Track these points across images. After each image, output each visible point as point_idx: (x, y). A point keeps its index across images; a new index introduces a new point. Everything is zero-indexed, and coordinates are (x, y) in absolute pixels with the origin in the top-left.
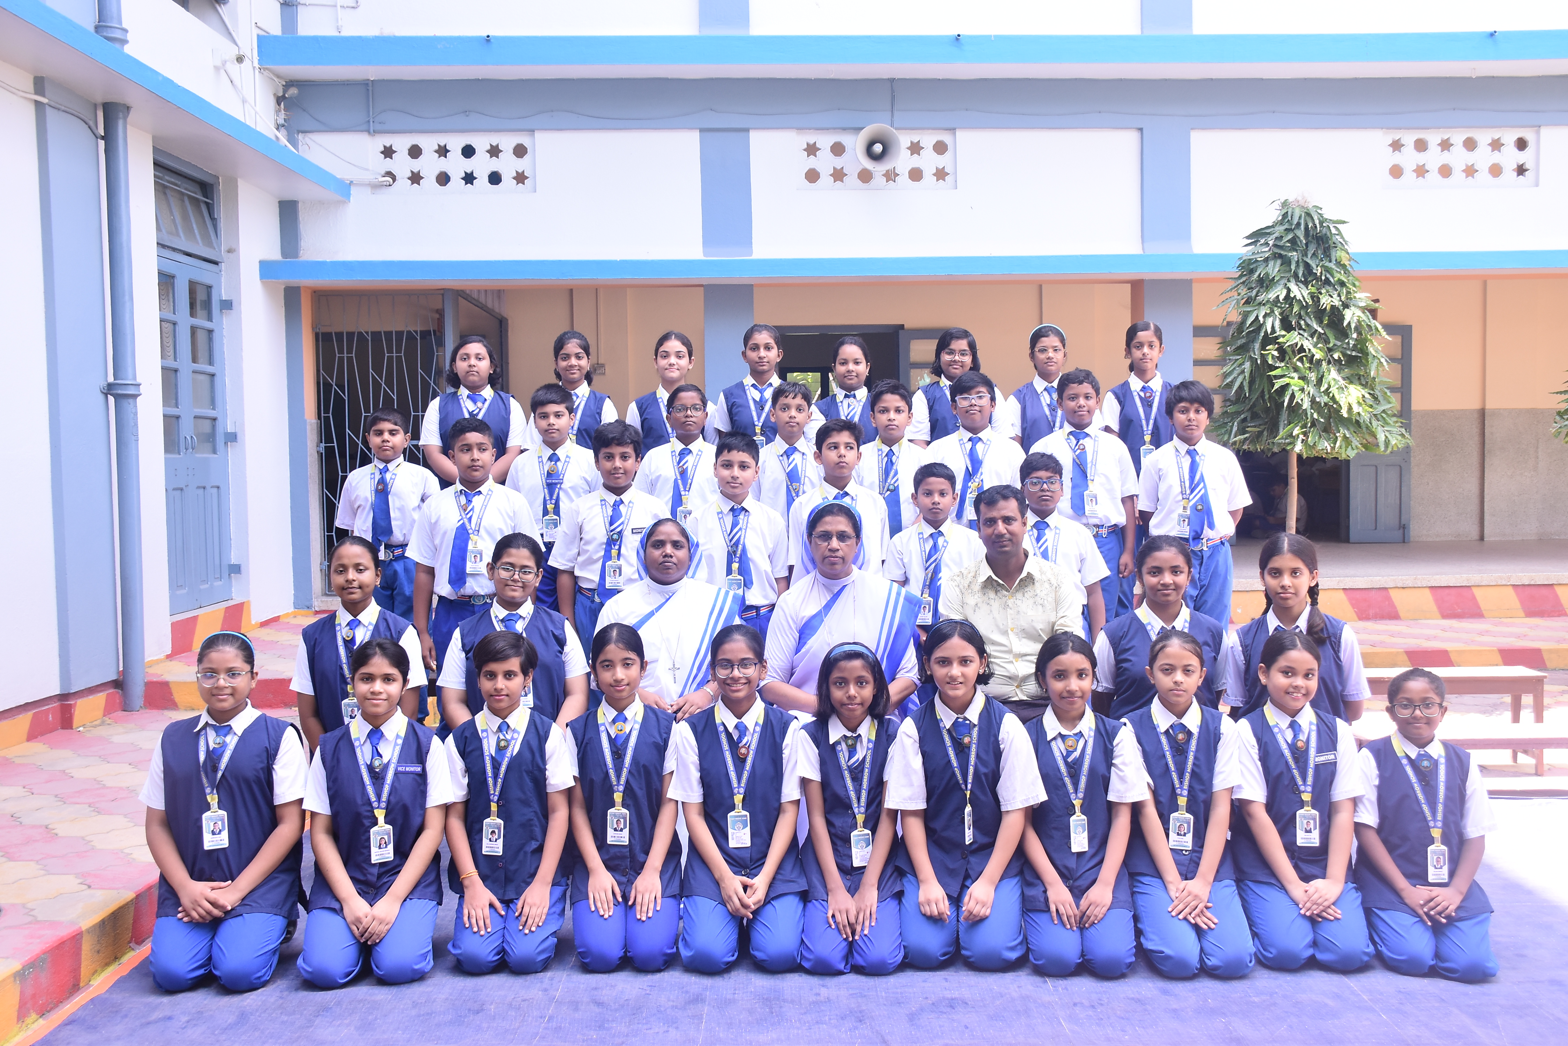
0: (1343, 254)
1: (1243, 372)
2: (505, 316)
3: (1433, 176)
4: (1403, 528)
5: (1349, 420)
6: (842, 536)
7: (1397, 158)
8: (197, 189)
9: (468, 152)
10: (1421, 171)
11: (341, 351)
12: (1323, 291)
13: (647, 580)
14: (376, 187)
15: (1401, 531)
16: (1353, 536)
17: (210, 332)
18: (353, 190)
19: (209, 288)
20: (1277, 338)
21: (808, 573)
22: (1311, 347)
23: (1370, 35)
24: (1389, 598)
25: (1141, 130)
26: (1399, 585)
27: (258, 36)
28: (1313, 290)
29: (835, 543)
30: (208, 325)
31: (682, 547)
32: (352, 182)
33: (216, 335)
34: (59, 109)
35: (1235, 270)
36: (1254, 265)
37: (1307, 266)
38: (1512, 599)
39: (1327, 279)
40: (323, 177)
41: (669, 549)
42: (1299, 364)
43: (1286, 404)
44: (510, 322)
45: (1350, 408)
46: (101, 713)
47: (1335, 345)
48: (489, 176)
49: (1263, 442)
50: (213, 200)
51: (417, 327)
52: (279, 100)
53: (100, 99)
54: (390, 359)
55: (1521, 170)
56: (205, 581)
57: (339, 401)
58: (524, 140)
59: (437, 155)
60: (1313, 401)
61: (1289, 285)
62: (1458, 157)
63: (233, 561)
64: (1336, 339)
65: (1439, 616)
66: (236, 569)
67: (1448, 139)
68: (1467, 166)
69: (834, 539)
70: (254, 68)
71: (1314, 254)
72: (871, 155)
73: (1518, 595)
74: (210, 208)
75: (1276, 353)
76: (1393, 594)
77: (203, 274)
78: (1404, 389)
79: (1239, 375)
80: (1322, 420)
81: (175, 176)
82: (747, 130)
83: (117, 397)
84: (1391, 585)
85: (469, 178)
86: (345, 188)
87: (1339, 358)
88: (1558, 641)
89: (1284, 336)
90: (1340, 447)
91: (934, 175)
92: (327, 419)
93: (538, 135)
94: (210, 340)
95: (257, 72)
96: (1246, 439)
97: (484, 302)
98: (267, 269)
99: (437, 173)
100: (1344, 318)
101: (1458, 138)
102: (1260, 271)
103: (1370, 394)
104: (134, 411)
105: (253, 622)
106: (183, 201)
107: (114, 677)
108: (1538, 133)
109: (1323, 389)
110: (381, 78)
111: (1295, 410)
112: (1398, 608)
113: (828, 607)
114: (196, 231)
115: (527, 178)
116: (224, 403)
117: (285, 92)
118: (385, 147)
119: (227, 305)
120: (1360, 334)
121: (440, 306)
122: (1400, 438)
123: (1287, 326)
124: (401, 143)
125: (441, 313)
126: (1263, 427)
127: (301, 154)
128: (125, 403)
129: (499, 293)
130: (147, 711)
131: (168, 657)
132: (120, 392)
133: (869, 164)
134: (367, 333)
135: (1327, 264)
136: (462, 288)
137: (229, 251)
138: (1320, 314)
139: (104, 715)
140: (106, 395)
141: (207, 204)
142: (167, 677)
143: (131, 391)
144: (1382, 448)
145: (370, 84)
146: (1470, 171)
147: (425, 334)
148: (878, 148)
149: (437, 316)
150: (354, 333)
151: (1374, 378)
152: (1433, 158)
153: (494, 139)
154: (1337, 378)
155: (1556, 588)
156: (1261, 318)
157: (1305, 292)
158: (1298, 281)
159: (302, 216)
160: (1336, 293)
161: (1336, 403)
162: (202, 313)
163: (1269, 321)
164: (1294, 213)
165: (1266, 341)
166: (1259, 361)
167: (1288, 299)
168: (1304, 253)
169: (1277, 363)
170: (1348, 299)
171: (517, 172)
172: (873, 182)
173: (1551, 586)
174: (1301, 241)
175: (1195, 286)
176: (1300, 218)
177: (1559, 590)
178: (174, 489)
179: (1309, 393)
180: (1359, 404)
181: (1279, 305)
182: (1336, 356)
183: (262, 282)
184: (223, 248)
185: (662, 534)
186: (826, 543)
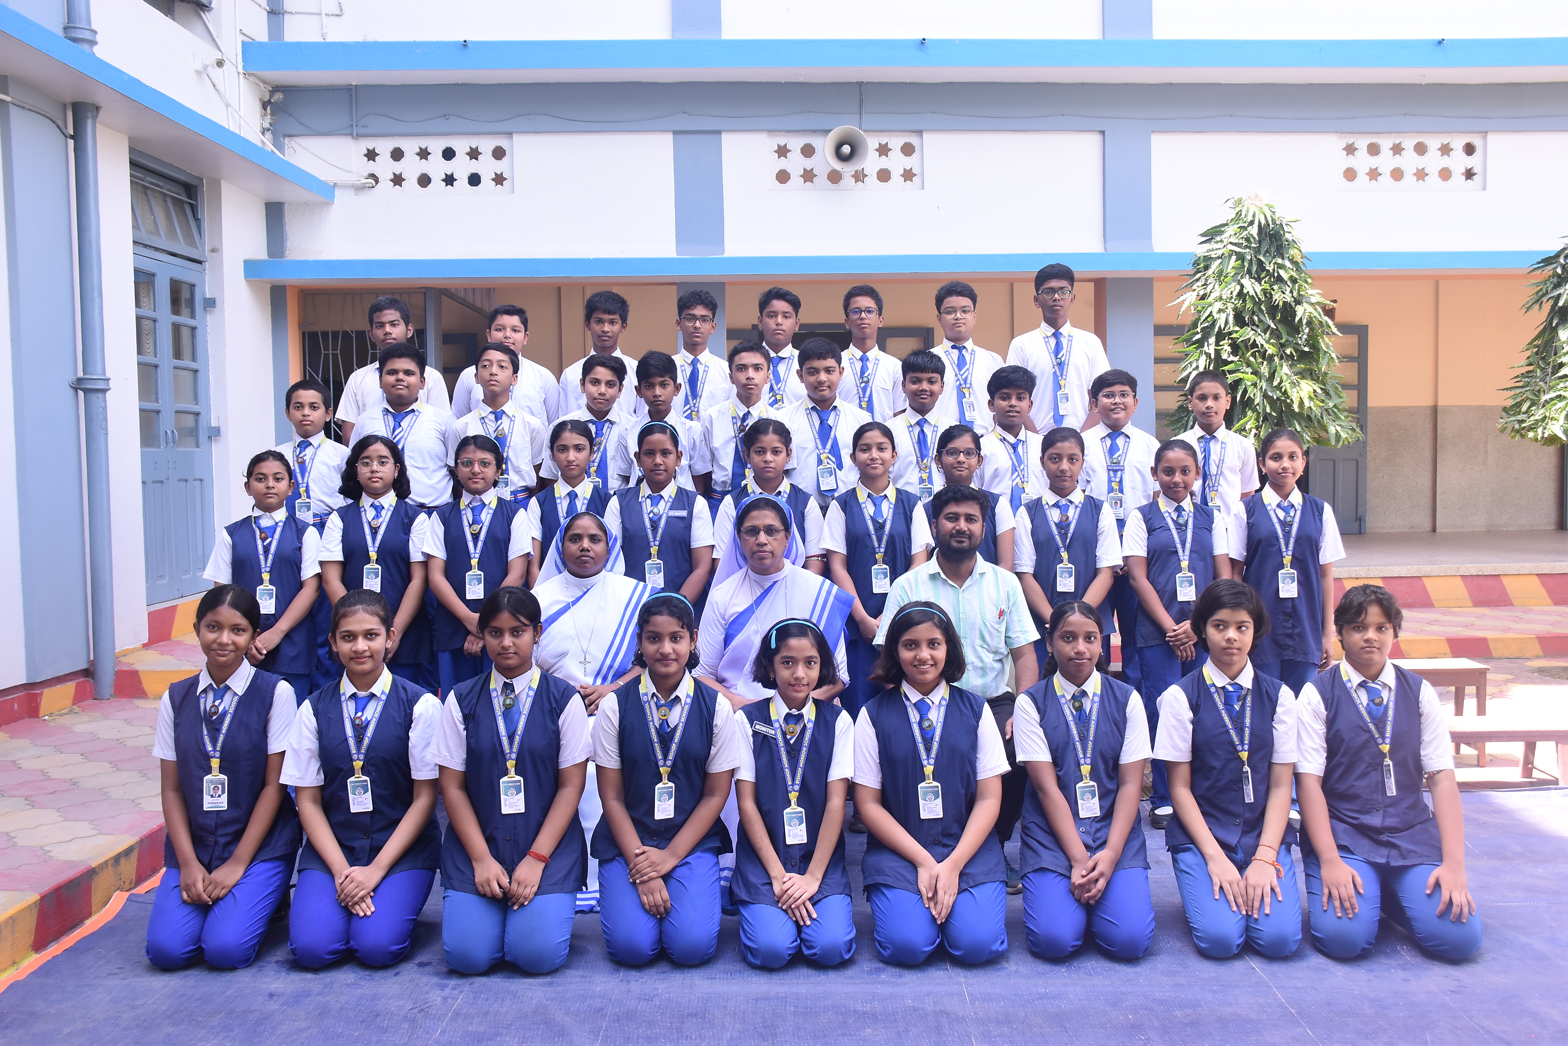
0: (1296, 251)
3: (1386, 179)
4: (1360, 520)
5: (1301, 414)
6: (770, 530)
7: (1351, 162)
8: (181, 190)
9: (449, 154)
10: (1374, 174)
11: (326, 349)
12: (1275, 287)
13: (566, 573)
14: (360, 189)
15: (1358, 523)
17: (194, 329)
18: (337, 193)
19: (192, 286)
20: (1230, 333)
21: (741, 568)
22: (1264, 343)
23: (1323, 41)
25: (1103, 132)
27: (243, 42)
28: (1267, 286)
29: (763, 537)
30: (192, 322)
31: (599, 541)
32: (336, 184)
33: (199, 333)
34: (23, 108)
35: (1190, 266)
36: (1209, 262)
37: (1260, 263)
38: (1460, 589)
39: (1279, 275)
40: (306, 179)
41: (586, 543)
42: (1252, 359)
45: (1301, 403)
46: (70, 701)
47: (1287, 341)
50: (197, 201)
52: (264, 105)
53: (69, 99)
55: (1469, 174)
56: (186, 572)
58: (503, 143)
59: (419, 158)
60: (1265, 396)
61: (1243, 281)
62: (1409, 161)
64: (1288, 334)
67: (1400, 143)
68: (1418, 169)
69: (762, 533)
70: (239, 73)
71: (1267, 251)
72: (838, 154)
73: (1465, 584)
74: (194, 209)
75: (1229, 349)
77: (185, 273)
78: (1361, 386)
79: (1194, 369)
80: (1274, 414)
81: (157, 177)
82: (719, 132)
83: (87, 391)
85: (449, 180)
86: (328, 190)
87: (1291, 353)
88: (1504, 631)
89: (1237, 332)
91: (902, 176)
93: (516, 137)
94: (193, 336)
95: (241, 77)
97: (471, 302)
98: (251, 268)
99: (418, 174)
100: (1296, 315)
101: (1409, 143)
102: (1214, 266)
103: (1321, 388)
104: (102, 405)
106: (166, 201)
107: (83, 666)
108: (1485, 138)
109: (1275, 383)
110: (364, 83)
111: (1247, 404)
113: (758, 601)
114: (178, 231)
115: (505, 179)
116: (209, 398)
117: (271, 96)
118: (368, 150)
119: (210, 303)
120: (1312, 330)
121: (422, 305)
122: (1350, 432)
123: (1240, 320)
124: (384, 147)
125: (424, 311)
127: (286, 158)
128: (94, 397)
129: (489, 292)
130: (117, 699)
131: (145, 646)
132: (88, 386)
133: (837, 165)
134: (352, 332)
135: (1280, 261)
136: (446, 287)
137: (213, 251)
138: (1272, 310)
139: (74, 704)
140: (76, 389)
141: (191, 205)
142: (138, 667)
143: (101, 385)
144: (1333, 443)
145: (354, 89)
146: (1421, 175)
148: (846, 149)
150: (338, 332)
151: (1326, 374)
152: (1386, 161)
153: (474, 142)
154: (1289, 373)
155: (1503, 578)
156: (1214, 314)
157: (1258, 288)
158: (1251, 277)
159: (288, 217)
160: (1289, 289)
161: (1288, 397)
162: (185, 310)
163: (1223, 316)
164: (1247, 211)
165: (1220, 336)
166: (1213, 356)
167: (1241, 295)
168: (1257, 251)
169: (1232, 358)
170: (1299, 295)
171: (496, 174)
172: (842, 182)
173: (1497, 576)
174: (1254, 238)
175: (1156, 285)
176: (1254, 216)
177: (1506, 581)
178: (153, 482)
179: (1261, 388)
180: (1310, 398)
181: (1233, 300)
182: (1288, 351)
183: (247, 281)
184: (207, 248)
185: (579, 528)
186: (754, 538)
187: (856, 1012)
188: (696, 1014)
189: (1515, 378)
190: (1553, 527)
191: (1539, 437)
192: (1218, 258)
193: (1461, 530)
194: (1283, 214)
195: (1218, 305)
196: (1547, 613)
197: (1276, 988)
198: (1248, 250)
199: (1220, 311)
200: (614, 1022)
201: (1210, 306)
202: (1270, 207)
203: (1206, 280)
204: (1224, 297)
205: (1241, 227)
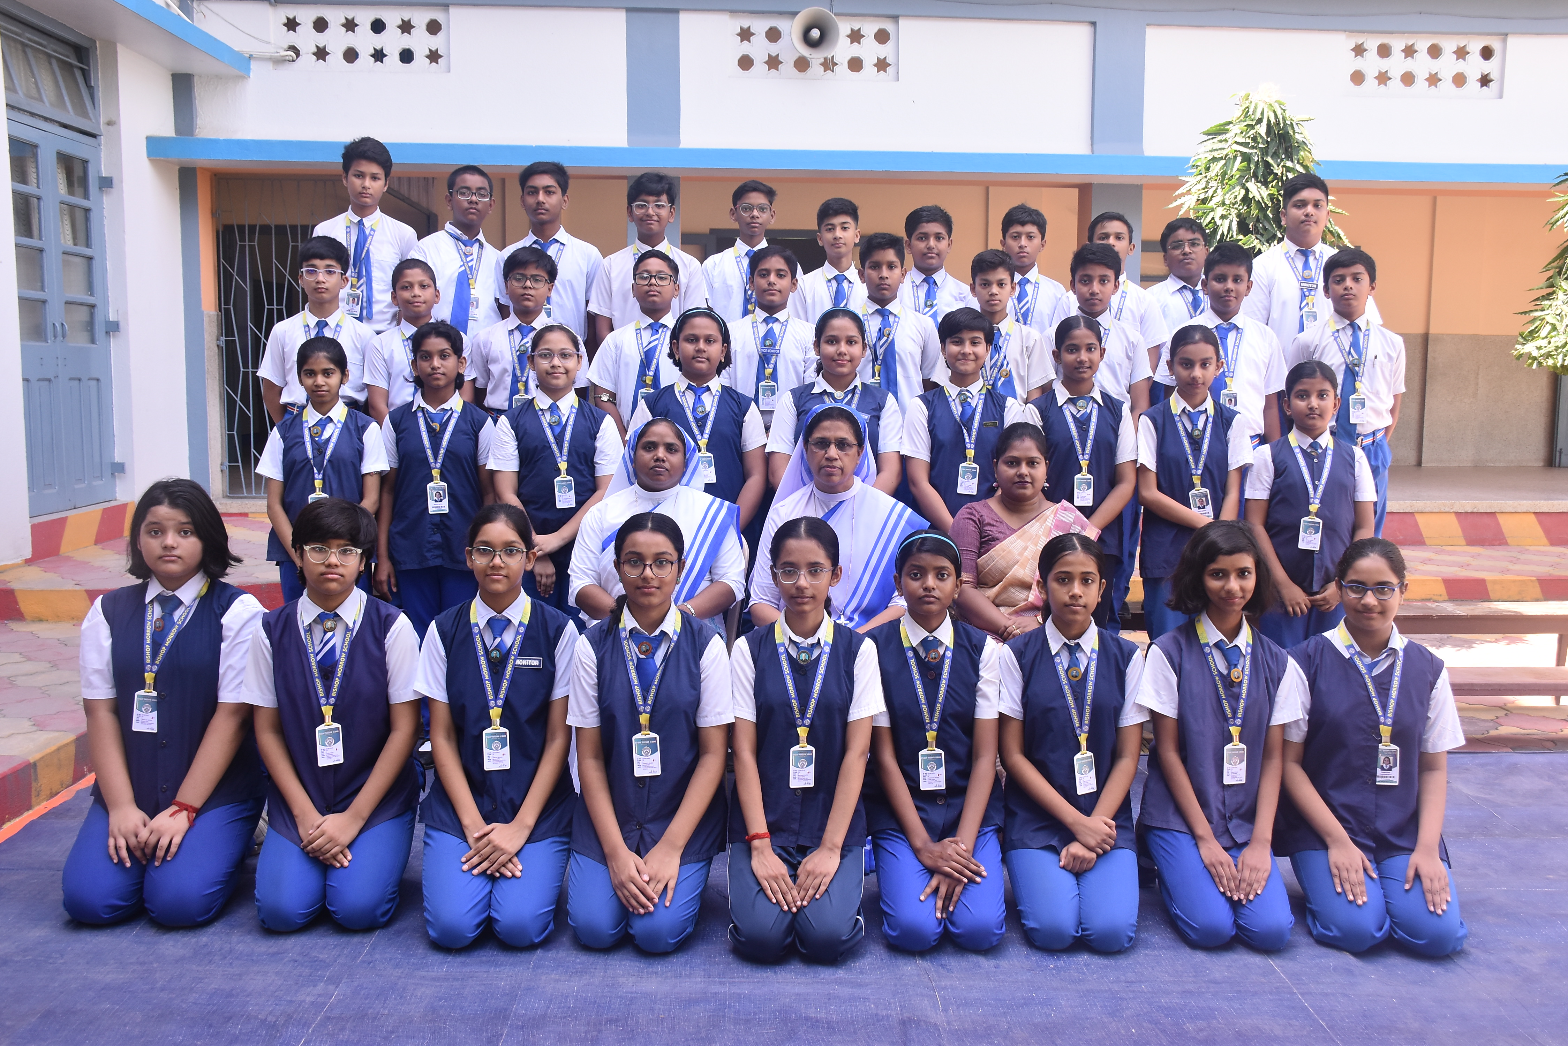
0: (1306, 153)
2: (434, 211)
3: (1396, 83)
6: (842, 444)
7: (1359, 64)
8: (69, 51)
9: (378, 26)
10: (1383, 78)
11: (243, 241)
13: (637, 486)
14: (279, 61)
17: (87, 211)
18: (253, 65)
19: (85, 162)
25: (1094, 24)
29: (833, 451)
30: (85, 203)
31: (676, 451)
32: (251, 55)
33: (93, 216)
37: (1267, 165)
38: (1453, 526)
41: (661, 452)
48: (401, 54)
50: (88, 65)
55: (1485, 81)
56: (80, 481)
57: (241, 293)
58: (438, 15)
59: (344, 29)
61: (1248, 185)
62: (1422, 65)
63: (118, 459)
66: (119, 468)
67: (1413, 45)
68: (1430, 74)
69: (833, 447)
71: (1275, 153)
72: (807, 39)
73: (1459, 522)
74: (86, 75)
77: (77, 147)
82: (676, 11)
85: (379, 55)
86: (243, 62)
88: (1502, 572)
91: (875, 65)
92: (227, 311)
93: (452, 10)
94: (87, 220)
97: (406, 195)
98: (155, 145)
99: (344, 48)
101: (1422, 45)
102: (1217, 168)
106: (50, 63)
108: (1505, 41)
114: (66, 98)
115: (441, 56)
116: (105, 289)
118: (288, 19)
119: (107, 183)
123: (1243, 228)
124: (306, 16)
127: (195, 24)
129: (427, 184)
131: (28, 562)
133: (805, 51)
134: (271, 225)
135: (1288, 163)
137: (109, 123)
141: (82, 70)
142: (15, 585)
146: (1434, 80)
148: (815, 33)
150: (255, 224)
152: (1397, 64)
153: (406, 14)
155: (1498, 516)
156: (1217, 219)
157: (1265, 193)
158: (1257, 181)
159: (199, 91)
162: (78, 190)
163: (1226, 223)
164: (1256, 108)
167: (1246, 200)
168: (1265, 152)
171: (430, 50)
172: (810, 71)
173: (1493, 514)
174: (1261, 137)
175: (1145, 192)
176: (1262, 113)
177: (1501, 519)
178: (39, 380)
181: (1236, 206)
183: (150, 160)
184: (102, 120)
185: (655, 435)
186: (823, 452)
188: (617, 1020)
189: (1535, 300)
190: (1541, 464)
191: (1559, 365)
192: (1222, 158)
193: (1447, 465)
194: (1293, 114)
195: (1220, 211)
196: (1545, 554)
197: (1301, 994)
198: (1255, 151)
199: (1223, 217)
201: (1211, 211)
202: (1280, 104)
203: (1207, 182)
204: (1227, 202)
205: (1248, 126)
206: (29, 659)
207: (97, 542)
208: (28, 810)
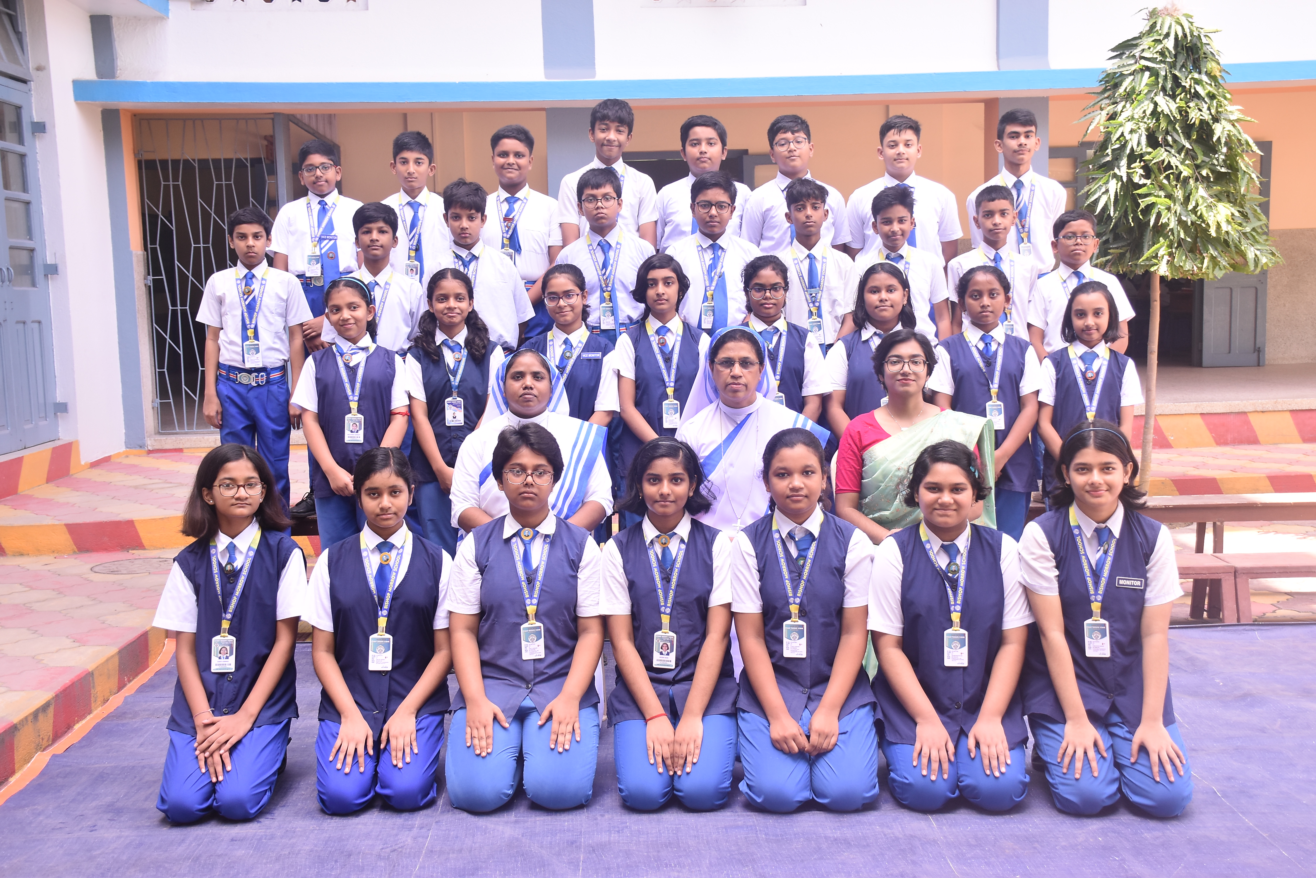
0: (1214, 64)
1: (1107, 191)
2: (337, 142)
4: (1258, 351)
5: (1217, 239)
6: (745, 363)
11: (166, 179)
12: (1192, 104)
13: (508, 413)
14: (197, 2)
15: (1256, 353)
16: (1206, 359)
17: (22, 156)
19: (18, 108)
20: (1141, 156)
21: (711, 402)
22: (1178, 164)
24: (1248, 423)
26: (1258, 409)
28: (1183, 104)
29: (737, 370)
30: (19, 149)
31: (542, 378)
33: (29, 161)
35: (1098, 84)
36: (1120, 79)
37: (1175, 78)
39: (1196, 92)
41: (529, 381)
42: (1165, 182)
43: (1152, 223)
44: (342, 149)
45: (1219, 226)
47: (1203, 161)
49: (1126, 264)
50: (15, 11)
51: (246, 155)
54: (219, 187)
56: (29, 421)
57: (167, 232)
60: (1180, 222)
61: (1157, 99)
63: (59, 399)
64: (1204, 155)
65: (1300, 440)
66: (62, 408)
69: (737, 365)
71: (1183, 66)
74: (12, 18)
75: (1141, 171)
76: (1252, 418)
77: (11, 93)
79: (1103, 193)
80: (1189, 240)
84: (1250, 409)
87: (1207, 174)
89: (1150, 153)
90: (1208, 268)
92: (154, 250)
94: (23, 165)
96: (1107, 261)
97: (315, 128)
98: (81, 89)
100: (1214, 133)
102: (1126, 84)
103: (1239, 211)
105: (83, 463)
109: (1190, 207)
111: (1160, 230)
112: (1258, 433)
116: (42, 233)
119: (40, 128)
120: (1230, 149)
121: (270, 132)
122: (1270, 256)
123: (1153, 141)
125: (270, 142)
126: (1125, 249)
129: (330, 118)
134: (194, 160)
135: (1196, 76)
136: (292, 113)
137: (39, 69)
138: (1188, 129)
141: (10, 16)
144: (1252, 268)
147: (256, 162)
149: (265, 143)
150: (179, 161)
151: (1244, 195)
154: (1206, 195)
156: (1126, 134)
157: (1173, 106)
158: (1165, 94)
159: (117, 32)
160: (1206, 106)
161: (1204, 221)
162: (11, 135)
163: (1135, 137)
164: (1163, 23)
165: (1132, 157)
166: (1125, 179)
167: (1155, 114)
168: (1173, 65)
169: (1143, 181)
170: (1217, 112)
174: (1170, 52)
175: (1051, 104)
176: (1170, 28)
179: (1176, 212)
180: (1228, 222)
181: (1145, 120)
182: (1204, 172)
183: (77, 104)
184: (31, 65)
185: (522, 365)
186: (729, 370)
187: (826, 837)
192: (1130, 74)
194: (1202, 25)
195: (1129, 126)
198: (1163, 65)
199: (1132, 131)
200: (590, 853)
201: (1120, 126)
202: (1187, 17)
203: (1117, 98)
204: (1136, 116)
205: (1155, 41)
206: (32, 588)
207: (49, 480)
208: (89, 714)
